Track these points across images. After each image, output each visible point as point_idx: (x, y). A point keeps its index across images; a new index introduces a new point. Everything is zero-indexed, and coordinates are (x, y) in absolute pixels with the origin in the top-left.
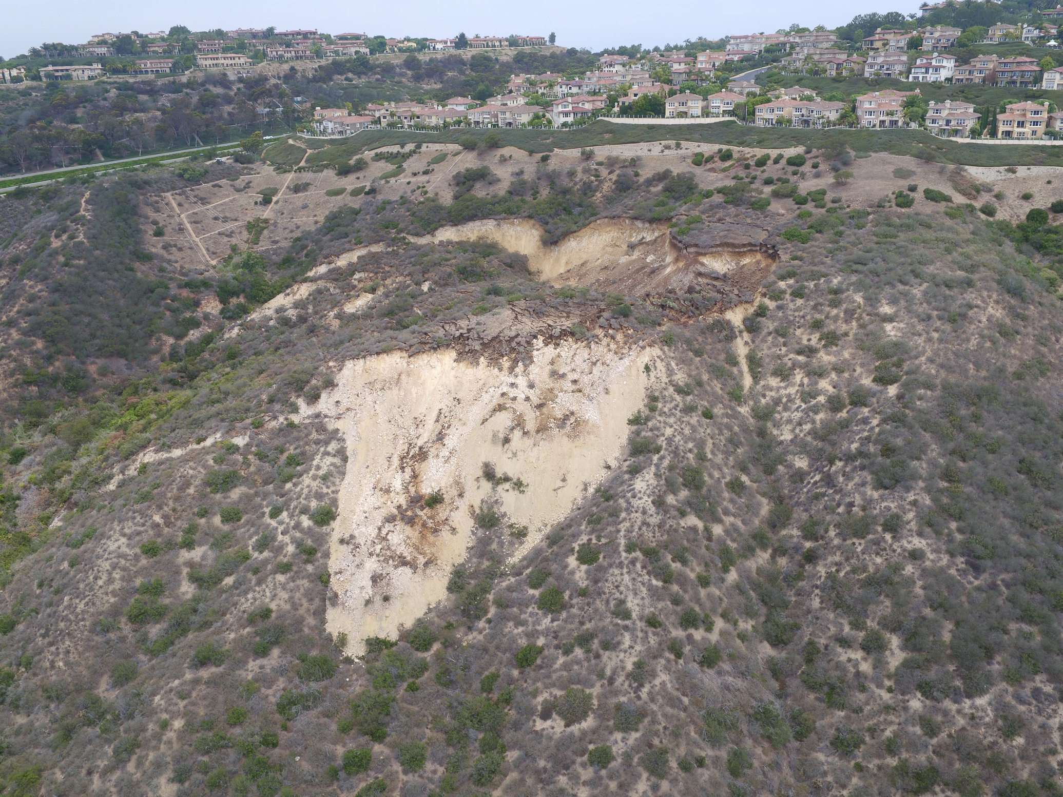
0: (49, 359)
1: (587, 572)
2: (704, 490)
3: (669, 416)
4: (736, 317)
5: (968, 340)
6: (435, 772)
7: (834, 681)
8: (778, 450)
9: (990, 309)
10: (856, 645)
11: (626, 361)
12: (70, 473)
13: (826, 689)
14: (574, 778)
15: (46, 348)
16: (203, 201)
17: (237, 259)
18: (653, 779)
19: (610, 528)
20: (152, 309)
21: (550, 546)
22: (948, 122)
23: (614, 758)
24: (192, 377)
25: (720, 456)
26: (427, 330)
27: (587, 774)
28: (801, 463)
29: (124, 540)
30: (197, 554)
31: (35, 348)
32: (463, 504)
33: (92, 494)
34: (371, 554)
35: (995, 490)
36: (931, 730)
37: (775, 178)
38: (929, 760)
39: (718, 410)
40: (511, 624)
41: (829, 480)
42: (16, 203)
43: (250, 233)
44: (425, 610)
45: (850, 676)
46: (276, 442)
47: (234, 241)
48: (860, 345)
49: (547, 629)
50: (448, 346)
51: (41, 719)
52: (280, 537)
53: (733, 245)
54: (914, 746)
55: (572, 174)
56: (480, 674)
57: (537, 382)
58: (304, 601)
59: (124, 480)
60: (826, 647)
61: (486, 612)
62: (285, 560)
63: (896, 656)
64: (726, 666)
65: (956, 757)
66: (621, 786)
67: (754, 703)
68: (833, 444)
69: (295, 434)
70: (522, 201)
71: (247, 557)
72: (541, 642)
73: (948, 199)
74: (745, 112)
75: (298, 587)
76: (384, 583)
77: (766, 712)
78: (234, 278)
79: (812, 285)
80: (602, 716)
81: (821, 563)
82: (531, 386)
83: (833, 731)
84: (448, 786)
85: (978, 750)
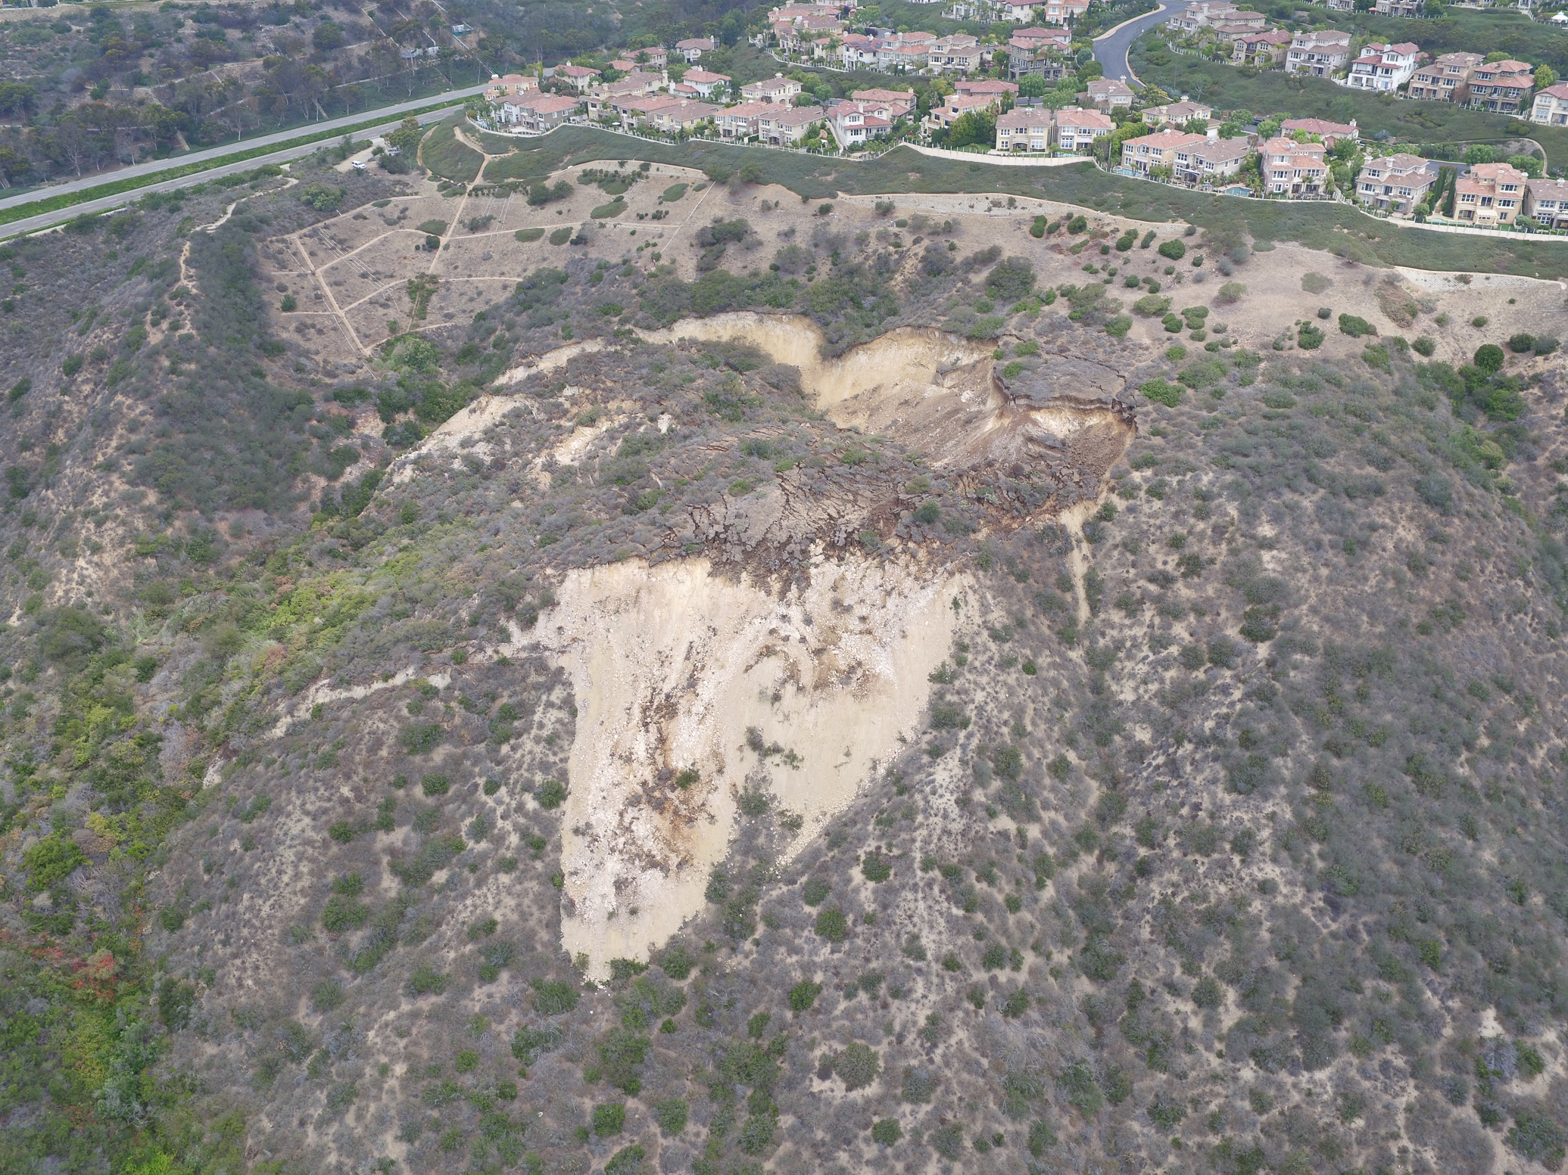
0: (167, 518)
1: (875, 892)
2: (1021, 778)
3: (981, 674)
4: (1073, 520)
5: (1366, 579)
6: (697, 1135)
7: (1158, 1037)
8: (1116, 712)
9: (1400, 530)
10: (1187, 995)
11: (929, 592)
12: (219, 703)
13: (1148, 1044)
14: (857, 1156)
15: (160, 502)
16: (344, 244)
17: (398, 349)
18: (945, 1161)
19: (904, 836)
20: (291, 437)
21: (831, 847)
22: (1388, 190)
23: (901, 1135)
24: (357, 546)
25: (1043, 727)
26: (672, 521)
27: (870, 1151)
28: (1143, 735)
29: (307, 820)
30: (398, 836)
31: (146, 503)
32: (723, 783)
33: (255, 742)
34: (613, 850)
35: (1372, 799)
36: (1261, 1104)
37: (1141, 277)
38: (1256, 1139)
39: (1043, 660)
40: (783, 950)
41: (1173, 766)
42: (80, 241)
43: (413, 299)
44: (680, 924)
45: (1177, 1032)
46: (485, 687)
47: (393, 314)
48: (1229, 579)
49: (826, 961)
50: (699, 553)
51: (235, 1051)
52: (500, 823)
53: (1077, 400)
54: (1240, 1124)
55: (862, 240)
56: (747, 1012)
57: (815, 615)
58: (534, 909)
59: (294, 725)
60: (1153, 992)
61: (753, 930)
62: (509, 855)
63: (1231, 1014)
64: (1034, 1014)
65: (1285, 1137)
66: (908, 1168)
67: (1064, 1064)
68: (1184, 716)
69: (508, 675)
70: (794, 283)
71: (460, 847)
72: (818, 978)
73: (1370, 331)
74: (1110, 150)
75: (526, 892)
76: (630, 890)
77: (1077, 1073)
78: (399, 384)
79: (1174, 480)
80: (889, 1081)
81: (1156, 879)
82: (808, 621)
83: (1151, 1098)
84: (712, 1150)
85: (1311, 1132)
